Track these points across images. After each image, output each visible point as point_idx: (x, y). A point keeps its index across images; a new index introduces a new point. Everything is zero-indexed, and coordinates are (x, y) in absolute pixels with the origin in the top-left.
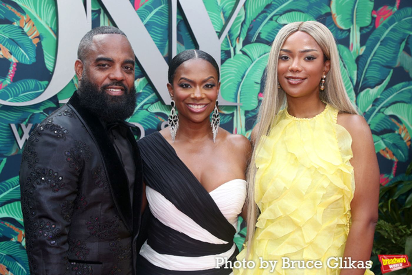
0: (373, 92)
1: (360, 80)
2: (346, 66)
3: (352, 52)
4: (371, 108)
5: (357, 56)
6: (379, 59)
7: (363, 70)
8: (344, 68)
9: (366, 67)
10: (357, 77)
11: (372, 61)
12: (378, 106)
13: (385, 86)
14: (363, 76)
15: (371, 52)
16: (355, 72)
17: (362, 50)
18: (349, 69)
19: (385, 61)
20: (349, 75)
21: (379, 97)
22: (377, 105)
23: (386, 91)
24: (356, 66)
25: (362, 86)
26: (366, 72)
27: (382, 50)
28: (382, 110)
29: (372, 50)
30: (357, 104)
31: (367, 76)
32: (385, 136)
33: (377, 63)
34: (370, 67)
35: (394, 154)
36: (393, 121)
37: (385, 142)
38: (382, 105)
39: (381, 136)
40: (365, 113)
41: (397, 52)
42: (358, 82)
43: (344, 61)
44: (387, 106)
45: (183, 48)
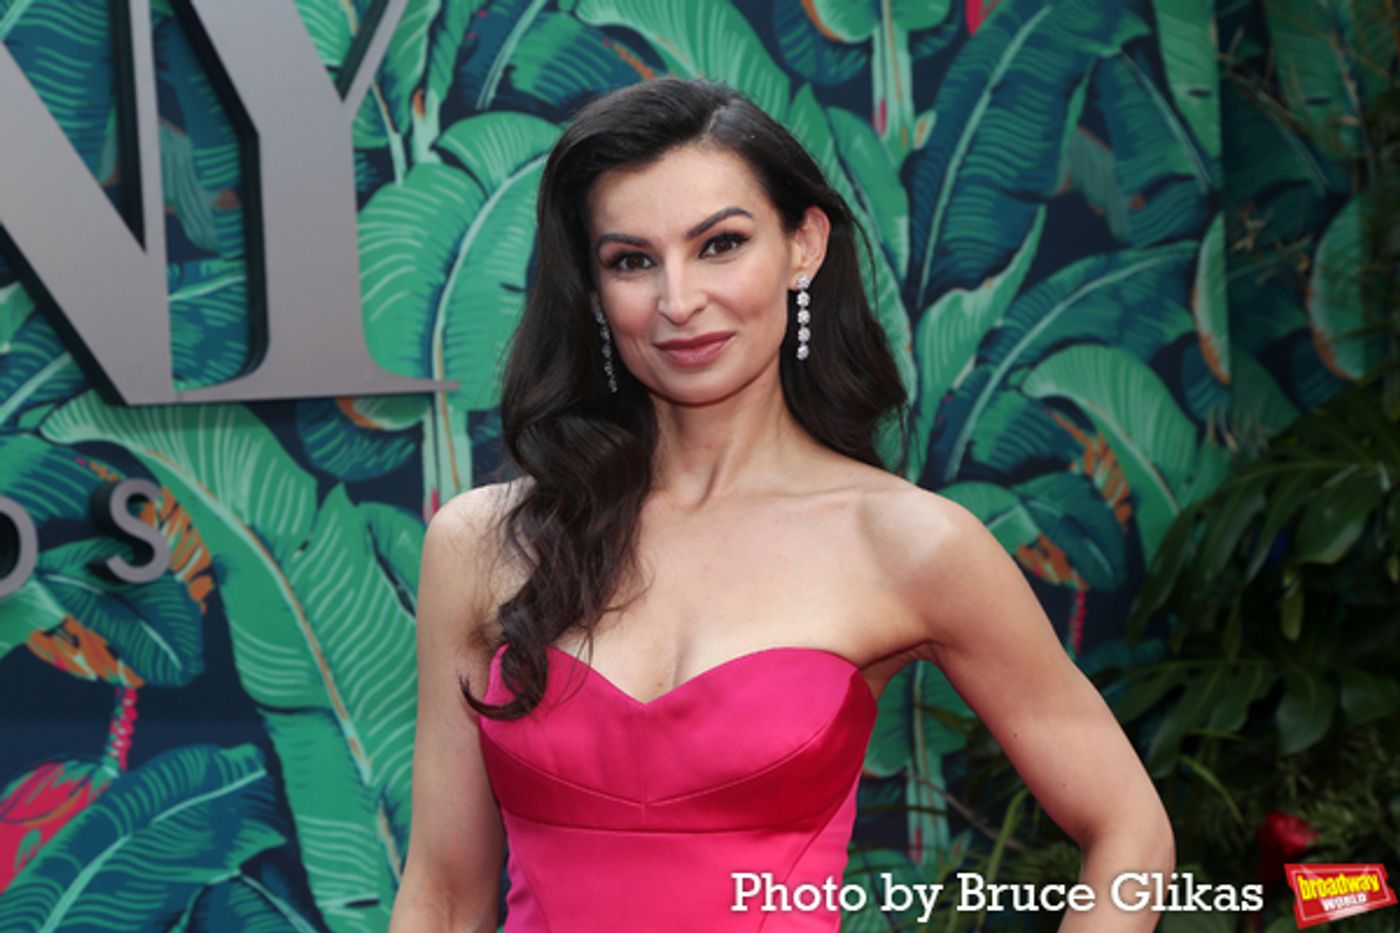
0: (978, 305)
1: (923, 255)
3: (885, 138)
4: (971, 374)
5: (904, 152)
6: (990, 161)
7: (933, 212)
9: (944, 200)
10: (912, 244)
11: (966, 172)
12: (997, 364)
13: (1020, 279)
14: (933, 239)
15: (957, 137)
16: (902, 224)
17: (922, 128)
18: (878, 212)
19: (1012, 173)
20: (881, 239)
21: (999, 323)
22: (994, 357)
23: (1026, 298)
24: (900, 197)
25: (931, 280)
26: (944, 221)
27: (999, 127)
28: (1014, 379)
29: (962, 125)
30: (917, 359)
31: (947, 236)
32: (1034, 485)
33: (984, 181)
34: (959, 200)
35: (1071, 563)
36: (1061, 420)
37: (1034, 514)
38: (1012, 357)
39: (1019, 489)
40: (950, 393)
41: (1055, 134)
42: (915, 266)
43: (855, 178)
44: (1032, 362)
45: (183, 144)
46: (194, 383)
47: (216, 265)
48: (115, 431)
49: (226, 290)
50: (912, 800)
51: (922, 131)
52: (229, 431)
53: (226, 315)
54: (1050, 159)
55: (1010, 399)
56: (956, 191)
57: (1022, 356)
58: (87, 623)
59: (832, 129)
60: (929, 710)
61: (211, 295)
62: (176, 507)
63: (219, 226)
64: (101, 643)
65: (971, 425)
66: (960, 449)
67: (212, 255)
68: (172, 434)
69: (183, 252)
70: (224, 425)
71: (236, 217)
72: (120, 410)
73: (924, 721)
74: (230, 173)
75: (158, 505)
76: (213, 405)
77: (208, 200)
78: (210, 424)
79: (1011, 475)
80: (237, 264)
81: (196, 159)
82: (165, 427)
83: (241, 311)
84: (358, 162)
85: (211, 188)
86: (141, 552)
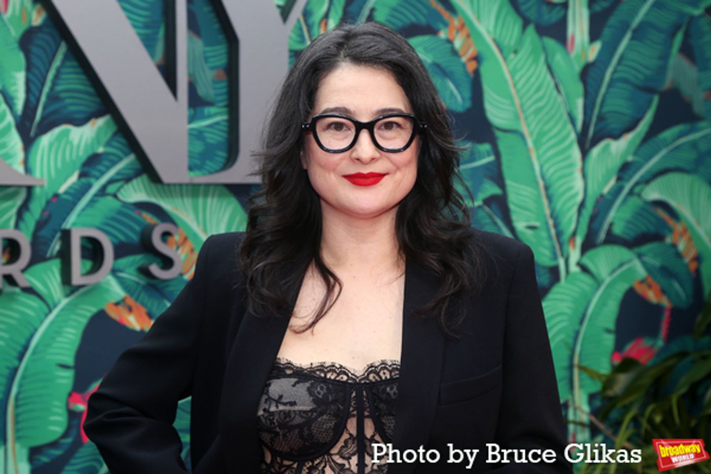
0: (619, 148)
1: (590, 119)
2: (561, 88)
3: (573, 55)
4: (613, 187)
5: (583, 63)
6: (630, 70)
7: (597, 95)
8: (555, 93)
9: (603, 90)
10: (585, 113)
11: (617, 75)
12: (628, 180)
13: (642, 135)
14: (596, 111)
15: (612, 54)
16: (580, 103)
17: (593, 50)
18: (567, 96)
19: (642, 77)
20: (568, 109)
21: (630, 158)
22: (626, 177)
23: (645, 146)
24: (579, 88)
25: (595, 133)
26: (603, 101)
27: (636, 51)
28: (637, 190)
29: (614, 50)
30: (584, 176)
31: (605, 109)
32: (645, 248)
33: (625, 81)
34: (612, 90)
35: (663, 292)
36: (661, 213)
37: (644, 264)
38: (636, 178)
39: (637, 250)
40: (602, 196)
41: (665, 57)
42: (586, 126)
43: (556, 75)
44: (647, 180)
45: (199, 44)
46: (198, 173)
47: (213, 110)
48: (155, 196)
49: (217, 123)
50: (571, 416)
51: (593, 52)
52: (215, 200)
53: (218, 137)
54: (662, 70)
55: (634, 201)
56: (610, 85)
57: (642, 177)
58: (137, 300)
59: (544, 49)
60: (582, 368)
61: (210, 126)
62: (185, 239)
63: (215, 89)
64: (143, 311)
65: (612, 215)
66: (605, 227)
67: (210, 104)
68: (185, 200)
69: (196, 102)
70: (213, 196)
71: (224, 84)
72: (159, 186)
73: (580, 374)
74: (222, 60)
75: (177, 238)
76: (208, 185)
77: (210, 75)
78: (206, 195)
79: (634, 242)
80: (224, 110)
81: (205, 52)
82: (182, 196)
83: (225, 135)
84: (291, 57)
85: (212, 68)
86: (167, 262)
